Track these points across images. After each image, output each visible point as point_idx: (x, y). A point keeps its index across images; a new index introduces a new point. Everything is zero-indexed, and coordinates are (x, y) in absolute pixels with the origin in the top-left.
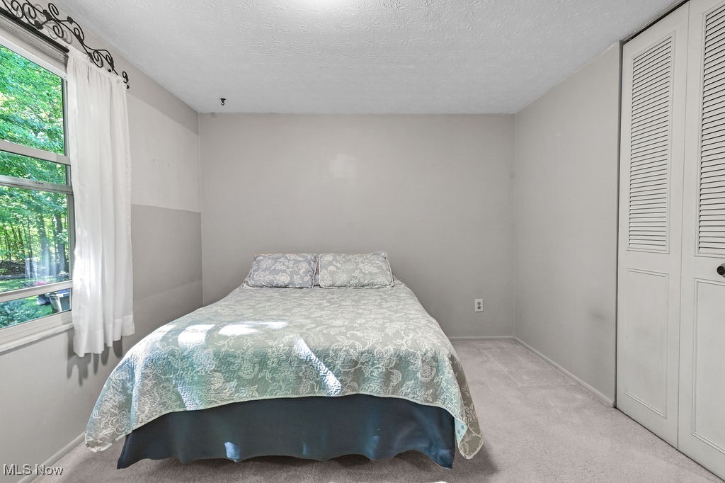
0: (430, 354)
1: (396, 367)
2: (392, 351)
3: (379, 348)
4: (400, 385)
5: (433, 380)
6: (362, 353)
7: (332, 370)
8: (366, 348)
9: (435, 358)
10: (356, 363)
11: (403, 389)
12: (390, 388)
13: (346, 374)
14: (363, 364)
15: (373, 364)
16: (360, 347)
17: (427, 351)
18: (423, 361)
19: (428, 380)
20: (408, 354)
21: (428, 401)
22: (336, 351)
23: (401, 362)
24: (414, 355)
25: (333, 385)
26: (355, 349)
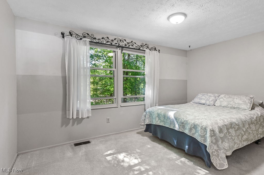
0: (204, 127)
1: (194, 127)
2: (193, 123)
3: (190, 121)
4: (195, 133)
5: (205, 135)
6: (185, 121)
7: (178, 123)
8: (186, 120)
9: (205, 129)
10: (183, 123)
11: (195, 135)
12: (191, 133)
13: (180, 125)
14: (185, 124)
15: (187, 125)
18: (201, 128)
19: (203, 135)
20: (197, 125)
21: (201, 141)
22: (179, 119)
23: (195, 127)
24: (199, 125)
25: (177, 128)
26: (183, 119)
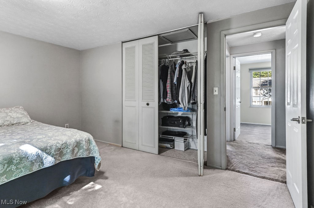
0: (87, 139)
1: (76, 147)
2: (74, 141)
3: (69, 141)
4: (77, 153)
5: (88, 148)
6: (62, 145)
7: (49, 155)
8: (64, 142)
9: (89, 140)
10: (60, 149)
11: (78, 154)
12: (74, 155)
13: (56, 154)
14: (63, 149)
15: (67, 148)
16: (61, 143)
17: (86, 138)
18: (85, 142)
20: (80, 140)
21: (87, 155)
22: (50, 147)
23: (78, 144)
24: (82, 140)
25: (49, 161)
26: (59, 144)
